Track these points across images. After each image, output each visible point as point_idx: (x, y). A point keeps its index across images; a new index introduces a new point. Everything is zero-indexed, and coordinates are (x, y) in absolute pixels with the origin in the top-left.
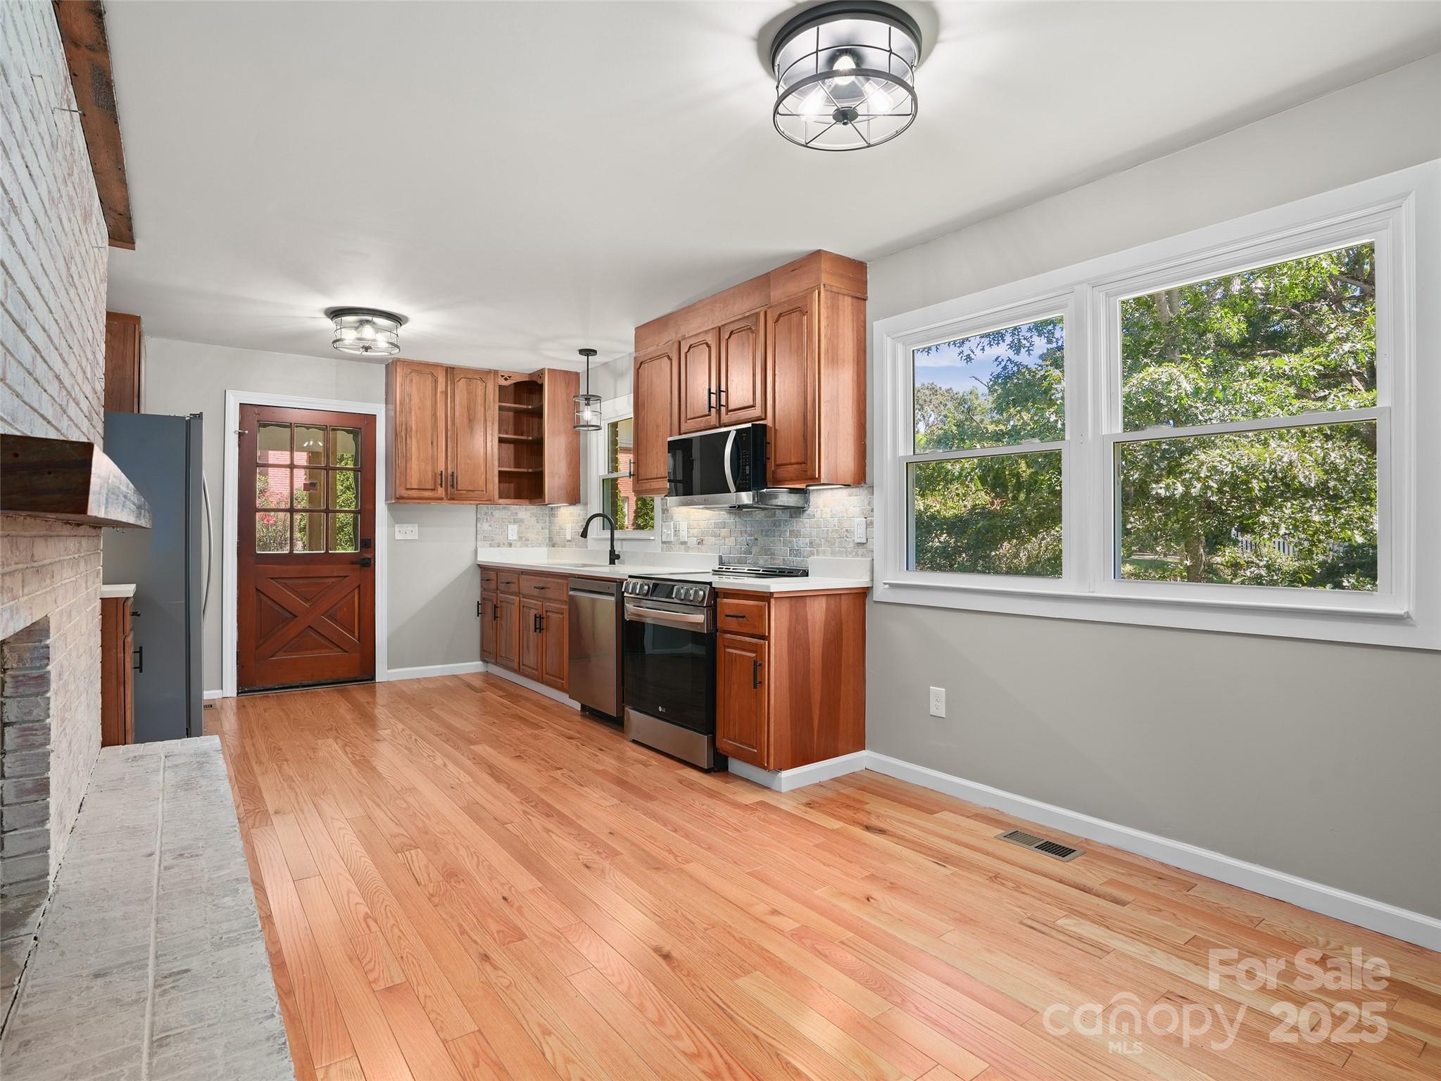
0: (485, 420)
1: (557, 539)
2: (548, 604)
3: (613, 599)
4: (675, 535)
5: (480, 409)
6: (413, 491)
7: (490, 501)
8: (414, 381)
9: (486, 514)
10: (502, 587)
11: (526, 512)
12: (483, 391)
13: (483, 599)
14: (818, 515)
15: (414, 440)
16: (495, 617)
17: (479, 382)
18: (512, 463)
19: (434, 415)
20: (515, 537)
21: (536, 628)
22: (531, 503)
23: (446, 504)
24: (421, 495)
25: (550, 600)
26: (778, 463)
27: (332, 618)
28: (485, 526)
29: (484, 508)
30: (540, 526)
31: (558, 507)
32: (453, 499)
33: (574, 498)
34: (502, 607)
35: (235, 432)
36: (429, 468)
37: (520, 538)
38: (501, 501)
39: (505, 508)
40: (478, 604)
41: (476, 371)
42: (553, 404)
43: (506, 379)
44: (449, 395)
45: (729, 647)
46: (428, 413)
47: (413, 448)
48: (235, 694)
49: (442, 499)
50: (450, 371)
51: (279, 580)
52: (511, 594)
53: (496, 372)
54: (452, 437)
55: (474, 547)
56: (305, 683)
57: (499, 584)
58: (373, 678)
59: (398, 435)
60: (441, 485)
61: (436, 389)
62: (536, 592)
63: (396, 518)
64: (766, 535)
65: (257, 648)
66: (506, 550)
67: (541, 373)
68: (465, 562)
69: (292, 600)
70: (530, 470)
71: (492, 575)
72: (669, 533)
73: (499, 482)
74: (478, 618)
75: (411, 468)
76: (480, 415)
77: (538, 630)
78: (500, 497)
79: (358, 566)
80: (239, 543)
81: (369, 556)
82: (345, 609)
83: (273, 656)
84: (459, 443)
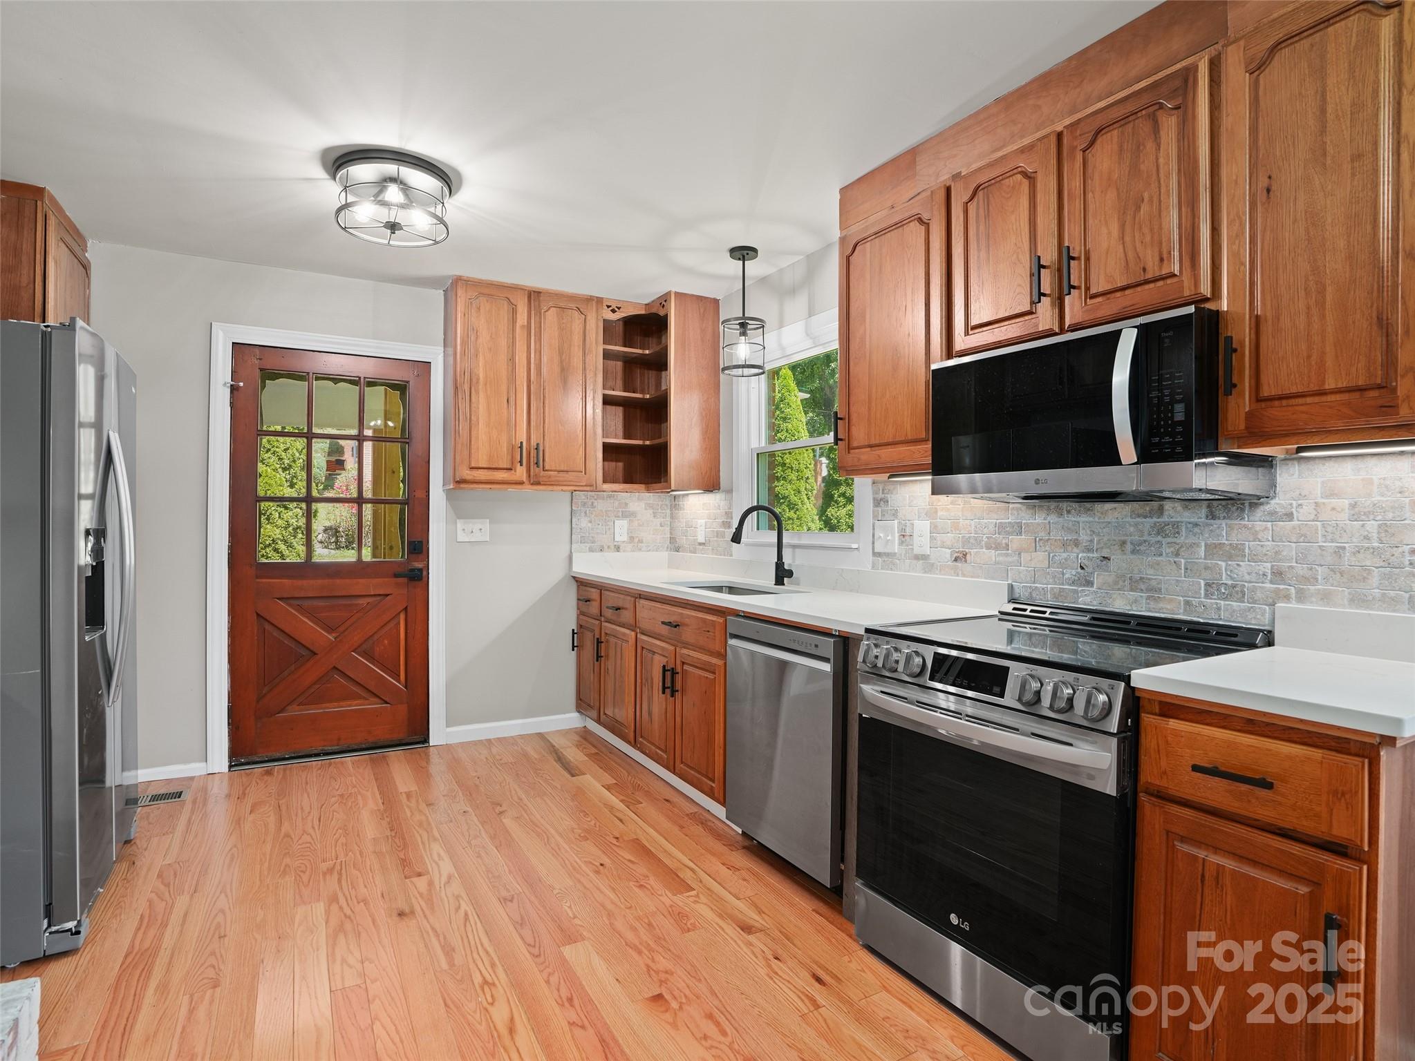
0: (584, 369)
1: (682, 541)
2: (685, 651)
3: (827, 667)
4: (901, 543)
5: (577, 353)
6: (480, 472)
7: (592, 487)
8: (482, 310)
9: (584, 504)
10: (609, 613)
11: (639, 500)
12: (581, 326)
13: (580, 626)
14: (1305, 512)
15: (482, 395)
16: (598, 657)
17: (576, 314)
18: (621, 433)
19: (512, 360)
20: (625, 538)
21: (664, 688)
22: (648, 490)
23: (528, 490)
24: (491, 478)
25: (686, 645)
26: (1266, 392)
27: (366, 654)
28: (583, 523)
29: (580, 496)
30: (658, 521)
31: (684, 495)
32: (538, 483)
33: (711, 484)
34: (607, 641)
35: (225, 384)
36: (504, 439)
37: (632, 539)
38: (607, 486)
39: (610, 497)
40: (573, 633)
41: (572, 298)
42: (682, 343)
43: (613, 311)
44: (534, 332)
45: (1183, 839)
46: (503, 357)
47: (481, 407)
48: (225, 768)
49: (522, 483)
50: (534, 296)
51: (292, 602)
52: (623, 626)
53: (599, 301)
54: (537, 395)
55: (568, 552)
56: (329, 749)
57: (604, 609)
58: (426, 740)
59: (459, 388)
60: (521, 462)
61: (514, 321)
62: (665, 630)
63: (458, 512)
64: (1133, 552)
65: (258, 702)
66: (611, 555)
67: (664, 300)
68: (557, 574)
69: (309, 629)
70: (648, 443)
71: (594, 594)
72: (889, 538)
73: (604, 459)
74: (574, 653)
75: (477, 438)
76: (577, 361)
77: (668, 691)
78: (605, 481)
79: (405, 580)
80: (230, 548)
81: (419, 565)
82: (386, 642)
83: (282, 710)
84: (547, 402)
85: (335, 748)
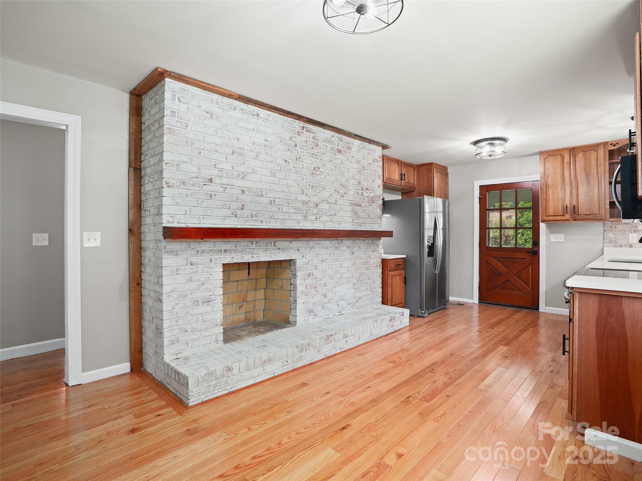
6: (551, 217)
8: (550, 160)
9: (611, 227)
12: (595, 156)
15: (550, 191)
17: (593, 152)
19: (563, 176)
23: (573, 223)
24: (555, 219)
27: (518, 277)
28: (610, 235)
29: (609, 224)
32: (576, 220)
35: (478, 197)
36: (559, 204)
41: (590, 146)
43: (613, 146)
44: (572, 163)
46: (559, 175)
48: (477, 303)
49: (569, 220)
50: (571, 150)
51: (496, 258)
53: (606, 143)
54: (575, 186)
55: (602, 247)
58: (538, 309)
60: (567, 213)
61: (563, 161)
63: (551, 231)
65: (487, 286)
73: (610, 208)
75: (549, 206)
79: (531, 254)
80: (480, 242)
81: (537, 249)
82: (525, 274)
83: (493, 290)
84: (579, 189)
85: (508, 305)
